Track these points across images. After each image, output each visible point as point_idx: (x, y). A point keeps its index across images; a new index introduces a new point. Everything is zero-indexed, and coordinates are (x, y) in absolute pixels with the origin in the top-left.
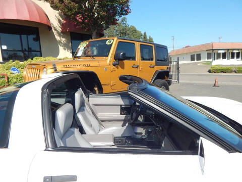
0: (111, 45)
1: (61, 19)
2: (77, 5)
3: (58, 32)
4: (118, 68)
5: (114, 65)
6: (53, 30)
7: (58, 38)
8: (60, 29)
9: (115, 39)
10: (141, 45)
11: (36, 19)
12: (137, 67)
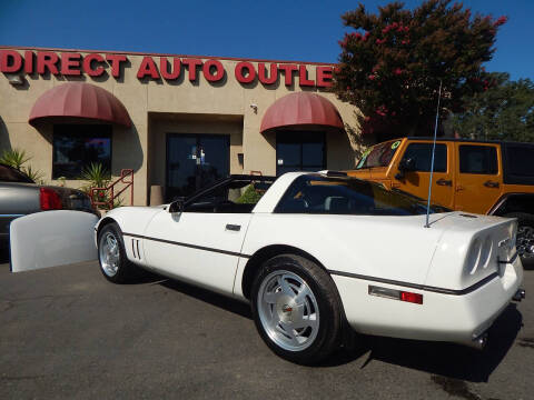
0: (396, 149)
1: (363, 116)
2: (377, 93)
3: (356, 138)
4: (404, 183)
5: (398, 178)
6: (349, 135)
7: (355, 147)
8: (358, 132)
9: (405, 139)
10: (461, 147)
11: (322, 120)
12: (450, 183)
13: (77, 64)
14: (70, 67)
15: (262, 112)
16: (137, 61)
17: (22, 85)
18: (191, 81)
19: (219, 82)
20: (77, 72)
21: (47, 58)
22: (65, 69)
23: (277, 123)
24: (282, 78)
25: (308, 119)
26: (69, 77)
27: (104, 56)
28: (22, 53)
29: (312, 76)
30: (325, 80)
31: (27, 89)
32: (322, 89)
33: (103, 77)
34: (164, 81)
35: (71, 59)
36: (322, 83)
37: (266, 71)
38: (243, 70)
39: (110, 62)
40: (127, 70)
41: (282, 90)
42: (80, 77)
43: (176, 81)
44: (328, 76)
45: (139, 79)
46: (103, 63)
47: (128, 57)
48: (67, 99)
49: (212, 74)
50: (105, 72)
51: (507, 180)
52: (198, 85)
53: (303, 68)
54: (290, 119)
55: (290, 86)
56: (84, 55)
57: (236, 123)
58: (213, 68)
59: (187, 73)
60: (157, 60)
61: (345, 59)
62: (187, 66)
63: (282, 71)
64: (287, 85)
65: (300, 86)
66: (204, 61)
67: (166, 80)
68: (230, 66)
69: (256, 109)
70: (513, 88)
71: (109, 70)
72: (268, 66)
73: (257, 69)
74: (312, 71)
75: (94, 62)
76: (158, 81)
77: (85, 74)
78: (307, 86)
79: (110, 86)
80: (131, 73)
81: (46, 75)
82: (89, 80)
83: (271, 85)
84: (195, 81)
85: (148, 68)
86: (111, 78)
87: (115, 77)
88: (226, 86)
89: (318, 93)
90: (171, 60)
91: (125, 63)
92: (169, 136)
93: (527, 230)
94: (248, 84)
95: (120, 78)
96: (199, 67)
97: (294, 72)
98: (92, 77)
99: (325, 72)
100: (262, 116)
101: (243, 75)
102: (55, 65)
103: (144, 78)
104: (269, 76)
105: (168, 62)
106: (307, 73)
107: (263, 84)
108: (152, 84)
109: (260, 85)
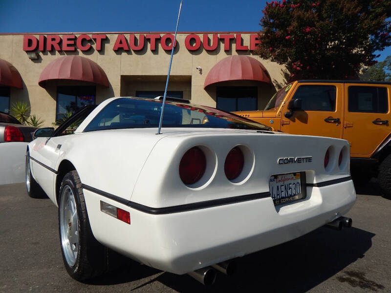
0: (288, 91)
1: (289, 73)
6: (276, 88)
9: (296, 82)
10: (350, 88)
11: (250, 76)
13: (72, 42)
14: (68, 45)
15: (206, 72)
16: (113, 38)
17: (37, 60)
18: (152, 51)
19: (172, 49)
20: (72, 48)
21: (53, 39)
22: (65, 47)
23: (215, 80)
24: (222, 46)
25: (238, 76)
26: (68, 52)
27: (91, 36)
28: (38, 37)
29: (247, 42)
30: (256, 45)
31: (41, 62)
32: (252, 51)
33: (90, 51)
34: (133, 52)
35: (69, 39)
36: (254, 48)
37: (209, 40)
38: (192, 40)
39: (95, 40)
40: (107, 45)
41: (222, 55)
42: (75, 52)
43: (141, 51)
44: (258, 42)
45: (115, 51)
46: (90, 41)
47: (108, 36)
48: (61, 67)
49: (167, 45)
50: (91, 48)
52: (158, 54)
53: (239, 36)
54: (225, 77)
55: (228, 51)
56: (77, 36)
57: (186, 81)
58: (168, 40)
59: (149, 45)
60: (128, 37)
62: (149, 40)
63: (222, 40)
64: (225, 51)
65: (236, 51)
66: (162, 35)
67: (134, 51)
68: (181, 38)
69: (201, 70)
71: (94, 46)
72: (211, 36)
73: (202, 40)
74: (247, 39)
75: (84, 41)
76: (128, 52)
77: (78, 50)
78: (242, 51)
79: (95, 57)
80: (109, 47)
81: (52, 51)
82: (81, 54)
83: (214, 51)
84: (155, 51)
85: (121, 43)
86: (96, 52)
87: (98, 51)
88: (178, 53)
89: (251, 56)
90: (138, 36)
91: (105, 40)
92: (138, 93)
94: (195, 51)
95: (101, 51)
96: (158, 40)
97: (232, 40)
98: (84, 52)
99: (256, 39)
100: (206, 76)
101: (191, 44)
102: (58, 44)
103: (118, 51)
104: (212, 45)
105: (135, 37)
106: (242, 40)
107: (207, 51)
108: (124, 54)
109: (204, 51)
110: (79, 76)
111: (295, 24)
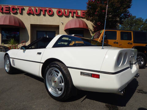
0: (102, 33)
3: (92, 32)
6: (90, 31)
7: (92, 35)
8: (93, 30)
9: (104, 30)
10: (121, 32)
11: (82, 26)
12: (117, 43)
13: (8, 9)
14: (6, 10)
15: (65, 24)
16: (27, 9)
18: (43, 15)
19: (52, 15)
22: (4, 11)
23: (69, 27)
24: (71, 14)
25: (78, 26)
26: (6, 13)
27: (16, 7)
29: (79, 14)
30: (83, 15)
32: (82, 18)
33: (16, 13)
34: (35, 15)
35: (6, 8)
36: (82, 16)
38: (59, 12)
39: (18, 9)
41: (71, 18)
42: (9, 13)
43: (39, 15)
44: (84, 14)
45: (27, 14)
46: (16, 9)
47: (24, 7)
48: (4, 19)
49: (50, 13)
50: (17, 12)
51: (134, 42)
53: (76, 11)
54: (73, 26)
55: (73, 17)
56: (10, 6)
57: (57, 28)
58: (50, 11)
59: (42, 13)
60: (33, 8)
61: (88, 8)
62: (42, 10)
63: (70, 12)
64: (72, 17)
65: (76, 17)
66: (47, 9)
68: (55, 11)
69: (63, 23)
70: (137, 20)
71: (18, 11)
72: (66, 11)
73: (63, 12)
74: (79, 12)
75: (13, 9)
76: (33, 15)
77: (11, 13)
78: (78, 17)
79: (19, 16)
80: (25, 12)
82: (12, 14)
83: (67, 16)
84: (44, 15)
85: (30, 11)
86: (19, 13)
87: (20, 14)
88: (54, 16)
89: (81, 19)
90: (37, 9)
91: (23, 9)
92: (37, 31)
93: (140, 57)
94: (60, 16)
95: (21, 14)
96: (46, 11)
97: (74, 13)
98: (13, 13)
99: (83, 13)
100: (65, 26)
101: (59, 13)
102: (1, 9)
103: (29, 14)
104: (67, 14)
105: (36, 9)
106: (78, 13)
107: (65, 16)
108: (31, 16)
109: (64, 16)
110: (13, 24)
111: (99, 9)
